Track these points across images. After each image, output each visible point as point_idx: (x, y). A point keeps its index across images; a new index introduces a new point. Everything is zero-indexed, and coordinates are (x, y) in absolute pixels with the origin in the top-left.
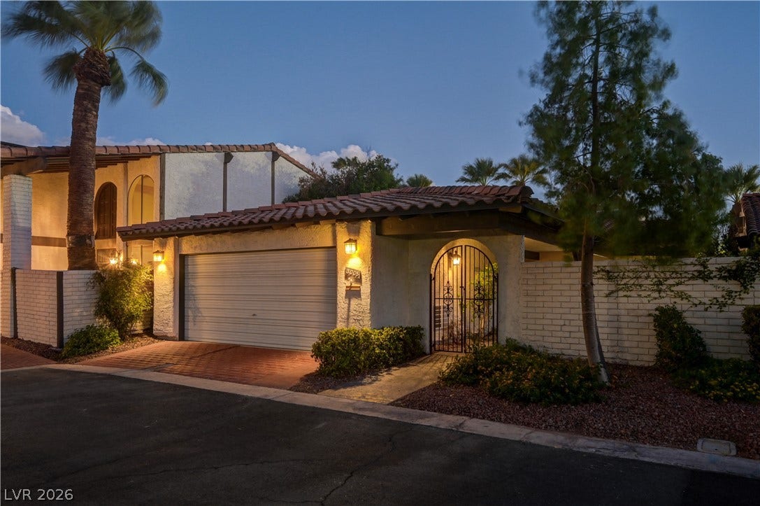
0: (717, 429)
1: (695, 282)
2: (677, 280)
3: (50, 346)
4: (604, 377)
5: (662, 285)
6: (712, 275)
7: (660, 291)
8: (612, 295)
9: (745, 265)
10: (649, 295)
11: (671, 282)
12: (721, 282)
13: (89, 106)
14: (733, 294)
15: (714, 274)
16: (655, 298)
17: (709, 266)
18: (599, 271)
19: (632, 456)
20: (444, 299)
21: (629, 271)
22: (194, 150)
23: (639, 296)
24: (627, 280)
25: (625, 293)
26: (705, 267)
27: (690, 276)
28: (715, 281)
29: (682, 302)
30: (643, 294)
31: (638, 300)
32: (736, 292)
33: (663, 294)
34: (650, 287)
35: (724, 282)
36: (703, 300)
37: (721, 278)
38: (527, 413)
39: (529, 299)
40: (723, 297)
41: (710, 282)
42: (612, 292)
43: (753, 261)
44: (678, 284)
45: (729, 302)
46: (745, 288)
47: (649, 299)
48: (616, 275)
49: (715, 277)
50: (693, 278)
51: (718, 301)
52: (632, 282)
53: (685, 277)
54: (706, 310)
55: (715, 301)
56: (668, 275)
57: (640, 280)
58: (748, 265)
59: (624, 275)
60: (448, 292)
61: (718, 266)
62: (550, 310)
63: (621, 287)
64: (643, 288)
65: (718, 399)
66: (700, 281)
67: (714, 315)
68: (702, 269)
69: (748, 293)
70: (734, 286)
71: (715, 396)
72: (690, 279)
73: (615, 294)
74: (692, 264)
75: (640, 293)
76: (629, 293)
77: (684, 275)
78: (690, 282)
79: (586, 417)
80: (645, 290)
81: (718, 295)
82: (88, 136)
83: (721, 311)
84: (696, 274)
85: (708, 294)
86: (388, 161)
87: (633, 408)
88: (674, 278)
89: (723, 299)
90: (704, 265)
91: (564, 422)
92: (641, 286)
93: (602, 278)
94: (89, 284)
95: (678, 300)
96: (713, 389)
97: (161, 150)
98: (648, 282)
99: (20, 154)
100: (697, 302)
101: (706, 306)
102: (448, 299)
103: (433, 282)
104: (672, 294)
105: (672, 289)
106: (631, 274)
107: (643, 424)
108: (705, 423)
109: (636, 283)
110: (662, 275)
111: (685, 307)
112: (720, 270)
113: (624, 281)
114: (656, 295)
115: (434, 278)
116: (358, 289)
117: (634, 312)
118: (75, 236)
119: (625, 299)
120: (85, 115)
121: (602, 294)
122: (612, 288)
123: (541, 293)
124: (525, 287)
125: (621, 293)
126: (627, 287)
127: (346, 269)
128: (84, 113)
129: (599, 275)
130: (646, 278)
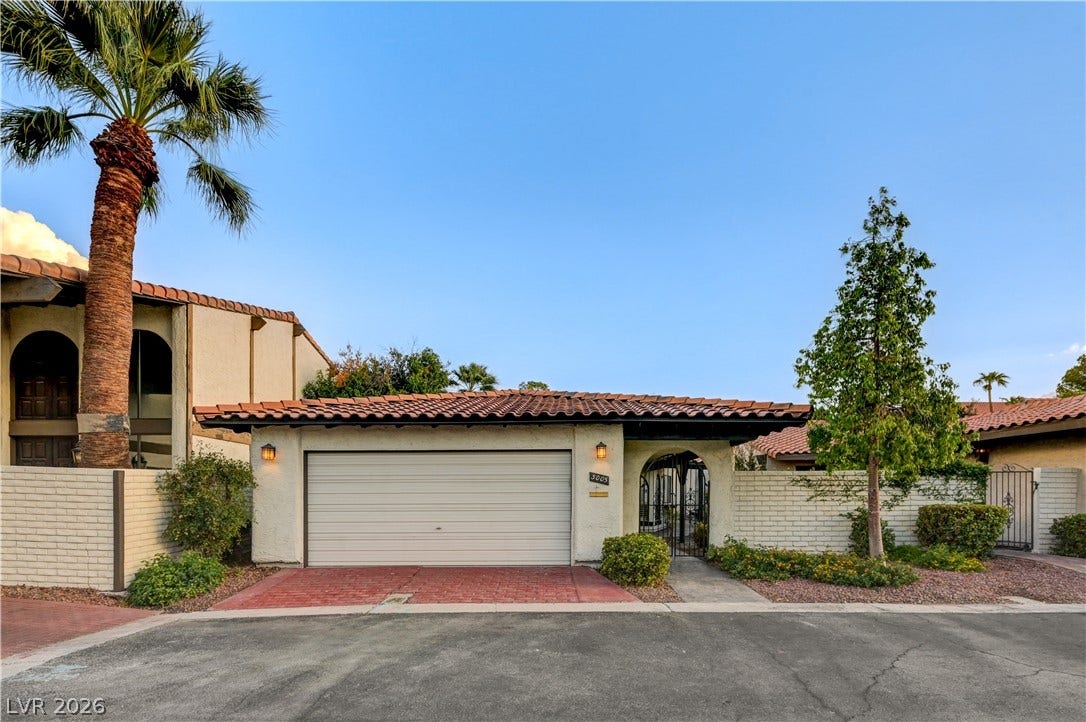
5: (849, 491)
7: (847, 496)
8: (812, 499)
10: (840, 499)
11: (855, 488)
12: (891, 488)
14: (898, 498)
15: (884, 483)
16: (844, 502)
18: (801, 480)
21: (823, 480)
23: (833, 500)
24: (823, 487)
25: (822, 498)
28: (885, 488)
30: (836, 498)
31: (832, 503)
32: (900, 496)
33: (850, 498)
34: (841, 493)
37: (890, 486)
39: (741, 503)
40: (891, 500)
42: (812, 497)
45: (895, 504)
46: (905, 493)
47: (840, 502)
48: (815, 483)
49: (886, 485)
52: (827, 489)
55: (886, 503)
59: (820, 483)
63: (819, 493)
64: (835, 494)
67: (886, 513)
69: (907, 497)
70: (898, 492)
73: (814, 499)
75: (833, 498)
76: (825, 498)
80: (837, 495)
81: (888, 498)
83: (889, 511)
89: (891, 502)
92: (834, 492)
93: (804, 486)
98: (839, 488)
106: (826, 483)
109: (830, 490)
113: (821, 488)
114: (845, 499)
116: (605, 495)
117: (828, 514)
118: (104, 416)
119: (822, 503)
120: (123, 225)
121: (804, 498)
122: (812, 494)
123: (752, 499)
124: (737, 494)
125: (819, 498)
126: (823, 493)
127: (591, 474)
128: (121, 221)
129: (801, 483)
130: (838, 486)
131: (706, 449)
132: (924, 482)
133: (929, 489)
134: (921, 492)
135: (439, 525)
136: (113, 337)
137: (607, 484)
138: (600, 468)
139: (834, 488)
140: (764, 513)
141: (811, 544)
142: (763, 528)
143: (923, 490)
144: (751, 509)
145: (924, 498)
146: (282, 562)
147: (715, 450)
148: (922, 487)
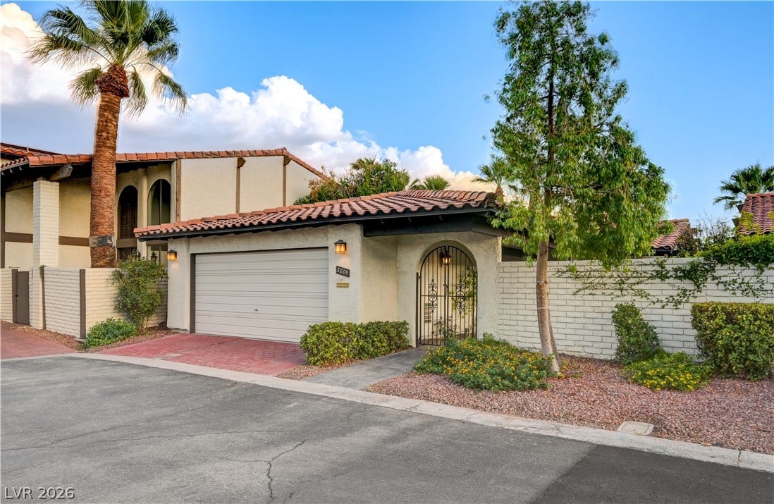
0: (643, 413)
1: (654, 281)
2: (637, 280)
3: (73, 337)
4: (556, 367)
5: (624, 283)
6: (668, 275)
7: (622, 290)
8: (579, 293)
9: (698, 266)
10: (612, 293)
11: (632, 281)
12: (677, 281)
13: (110, 117)
14: (688, 293)
15: (671, 273)
16: (618, 296)
17: (666, 266)
18: (567, 271)
19: (554, 434)
20: (429, 296)
21: (594, 271)
22: (208, 155)
23: (604, 294)
24: (593, 279)
25: (591, 291)
26: (663, 267)
27: (649, 275)
28: (671, 280)
29: (642, 300)
30: (608, 292)
31: (602, 298)
32: (690, 291)
33: (624, 292)
34: (613, 285)
35: (679, 281)
36: (660, 298)
37: (677, 277)
38: (479, 398)
39: (505, 296)
40: (678, 295)
41: (667, 281)
42: (580, 290)
43: (705, 262)
44: (638, 283)
45: (684, 300)
46: (698, 287)
47: (613, 297)
48: (583, 274)
49: (671, 276)
50: (652, 277)
51: (673, 299)
52: (597, 281)
53: (645, 277)
54: (663, 307)
55: (671, 299)
56: (629, 274)
57: (604, 279)
58: (701, 265)
59: (590, 274)
60: (433, 290)
61: (675, 267)
62: (523, 307)
63: (587, 285)
64: (607, 287)
65: (653, 387)
66: (658, 280)
67: (670, 311)
68: (660, 269)
69: (701, 292)
70: (688, 285)
71: (652, 385)
72: (649, 278)
73: (582, 292)
74: (651, 264)
75: (604, 291)
76: (594, 292)
77: (643, 275)
78: (650, 281)
79: (529, 401)
80: (608, 289)
81: (675, 293)
82: (108, 145)
83: (676, 309)
84: (654, 274)
85: (664, 292)
86: (395, 165)
87: (574, 394)
88: (634, 277)
89: (678, 298)
90: (661, 265)
91: (508, 406)
92: (605, 284)
93: (571, 277)
94: (109, 281)
95: (638, 298)
96: (651, 379)
97: (177, 156)
98: (612, 280)
99: (47, 161)
100: (655, 300)
101: (663, 304)
102: (433, 296)
103: (419, 280)
104: (633, 292)
105: (633, 287)
106: (596, 274)
107: (577, 408)
108: (633, 408)
109: (601, 282)
110: (624, 274)
111: (645, 305)
112: (676, 270)
113: (590, 280)
114: (619, 293)
115: (420, 277)
116: (346, 285)
117: (599, 310)
118: (96, 237)
119: (591, 297)
120: (106, 125)
121: (570, 292)
122: (580, 286)
123: (516, 291)
124: (501, 285)
125: (587, 291)
126: (592, 286)
127: (337, 267)
128: (105, 124)
129: (568, 274)
130: (610, 277)
131: (471, 240)
132: (726, 273)
133: (735, 281)
134: (721, 286)
135: (256, 307)
136: (100, 192)
137: (348, 276)
138: (344, 262)
139: (605, 280)
140: (528, 307)
141: (578, 343)
142: (526, 323)
143: (725, 283)
144: (515, 302)
145: (727, 293)
146: (178, 329)
147: (479, 241)
148: (723, 279)
